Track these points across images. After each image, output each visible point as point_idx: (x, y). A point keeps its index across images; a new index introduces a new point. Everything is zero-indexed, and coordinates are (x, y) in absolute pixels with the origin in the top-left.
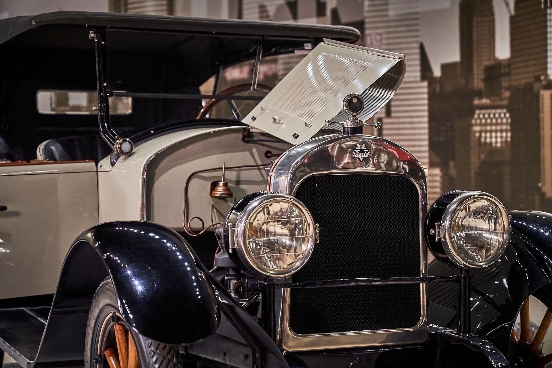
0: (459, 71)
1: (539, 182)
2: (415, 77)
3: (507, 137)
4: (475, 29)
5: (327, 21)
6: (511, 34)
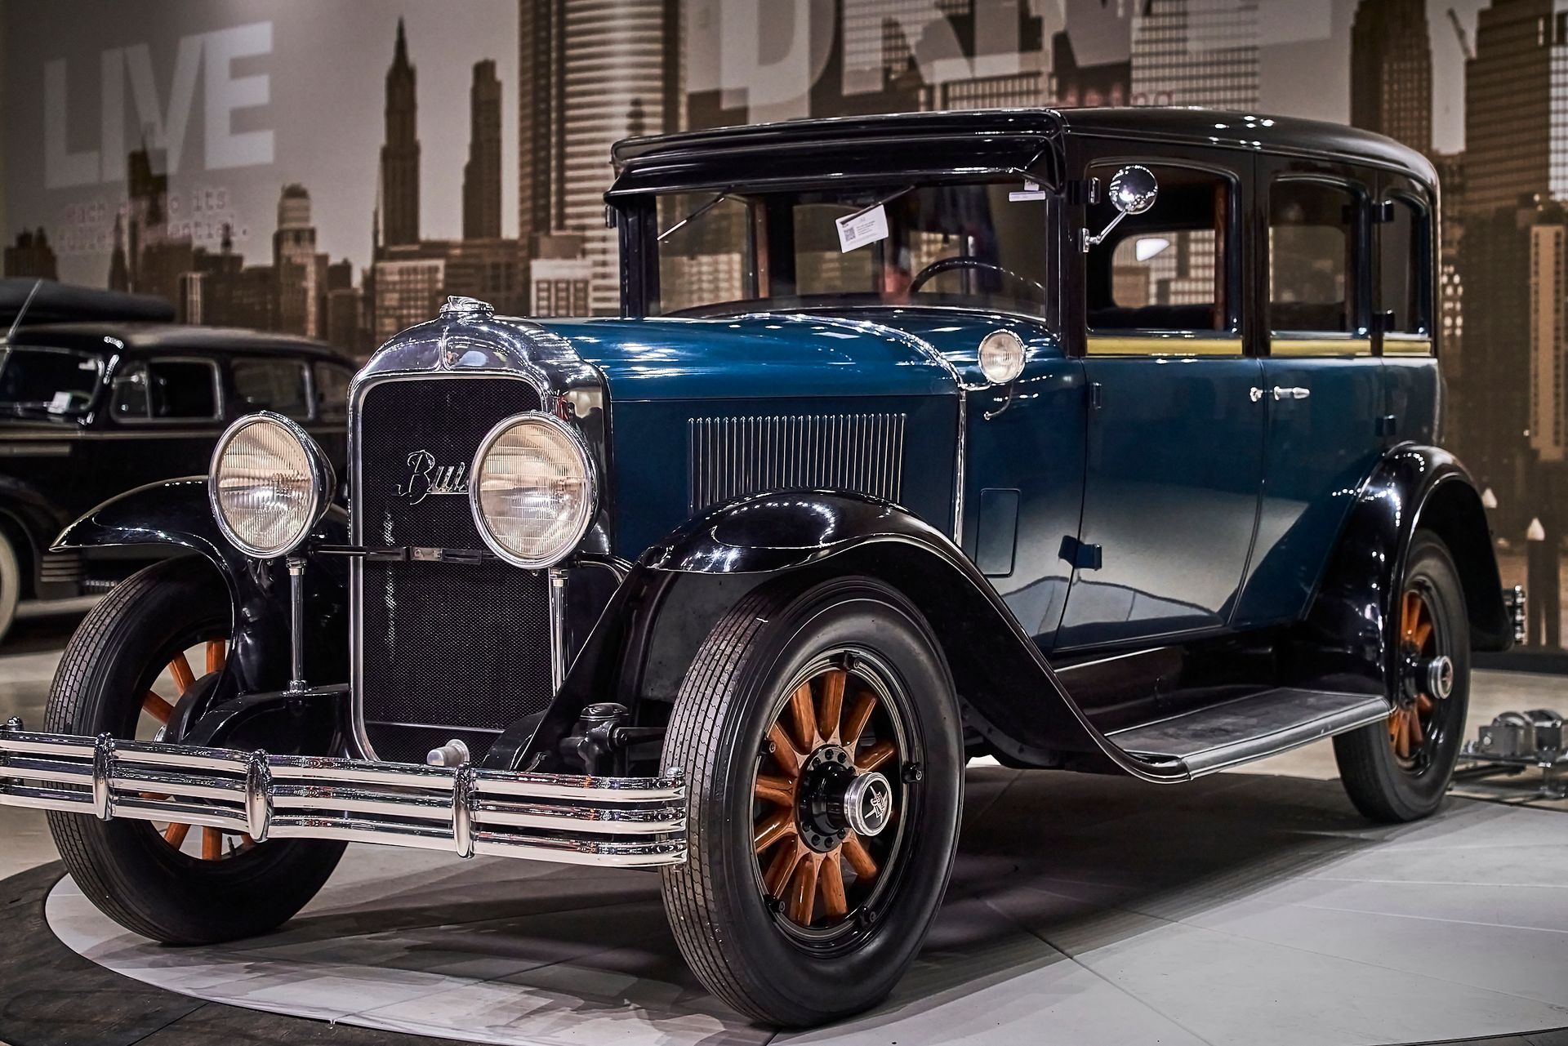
1: (1528, 427)
3: (1454, 326)
4: (1386, 88)
5: (1045, 61)
6: (1469, 101)
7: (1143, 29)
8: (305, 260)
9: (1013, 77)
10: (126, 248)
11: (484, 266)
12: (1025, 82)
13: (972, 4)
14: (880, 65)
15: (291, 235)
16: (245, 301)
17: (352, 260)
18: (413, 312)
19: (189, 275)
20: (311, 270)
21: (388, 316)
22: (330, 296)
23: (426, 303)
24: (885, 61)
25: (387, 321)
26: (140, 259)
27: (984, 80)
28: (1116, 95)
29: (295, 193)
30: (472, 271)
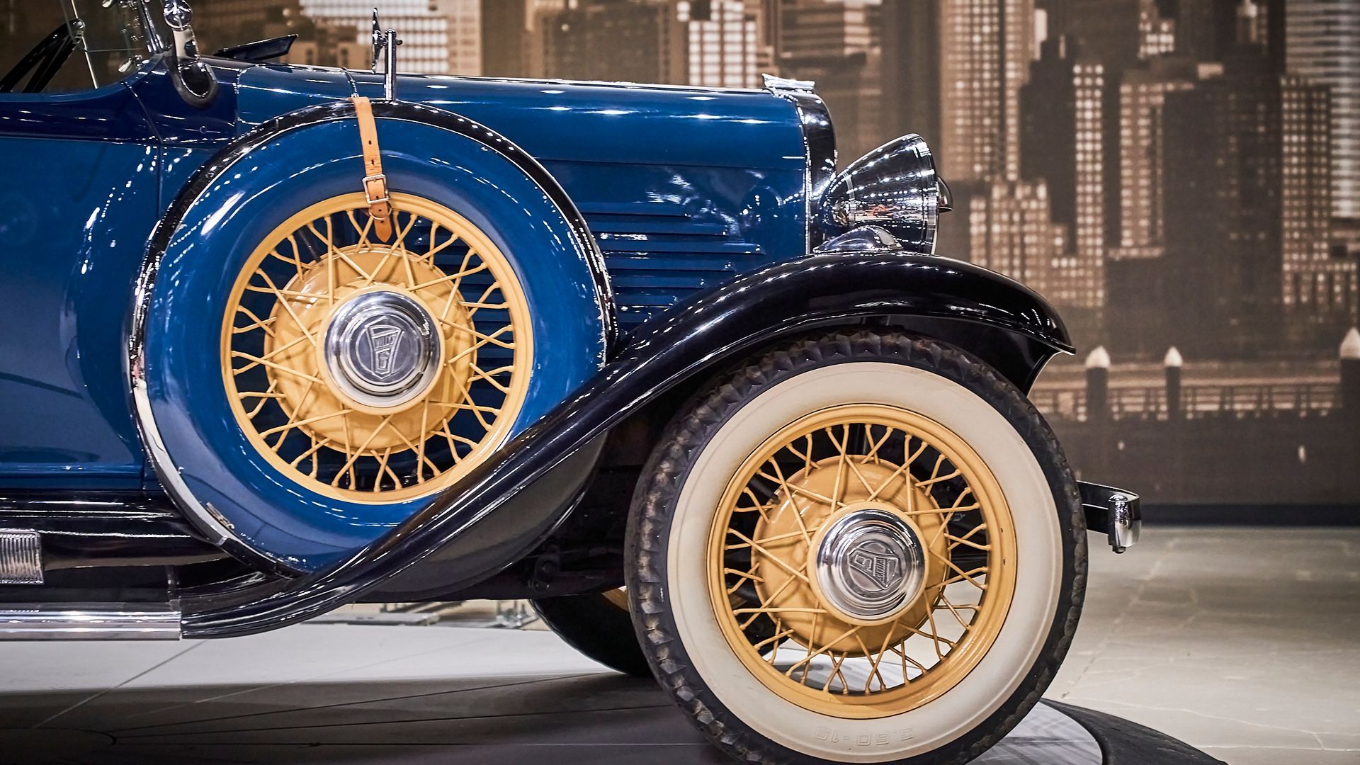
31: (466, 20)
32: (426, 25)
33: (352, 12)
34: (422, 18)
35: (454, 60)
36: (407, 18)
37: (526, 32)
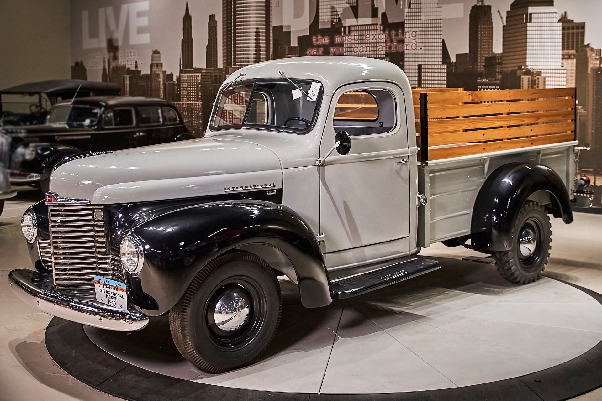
0: (468, 59)
2: (438, 62)
4: (479, 33)
5: (379, 20)
6: (503, 38)
7: (408, 12)
8: (160, 73)
9: (369, 25)
10: (107, 67)
11: (213, 76)
12: (373, 26)
13: (357, 3)
14: (330, 20)
15: (155, 65)
16: (142, 84)
17: (173, 73)
18: (191, 89)
19: (126, 76)
20: (161, 75)
21: (184, 90)
22: (167, 83)
23: (195, 86)
24: (331, 19)
25: (183, 91)
26: (111, 70)
27: (361, 25)
28: (400, 31)
29: (156, 52)
30: (209, 77)
31: (571, 70)
32: (561, 71)
33: (540, 67)
34: (559, 69)
35: (567, 81)
36: (555, 69)
37: (588, 74)
